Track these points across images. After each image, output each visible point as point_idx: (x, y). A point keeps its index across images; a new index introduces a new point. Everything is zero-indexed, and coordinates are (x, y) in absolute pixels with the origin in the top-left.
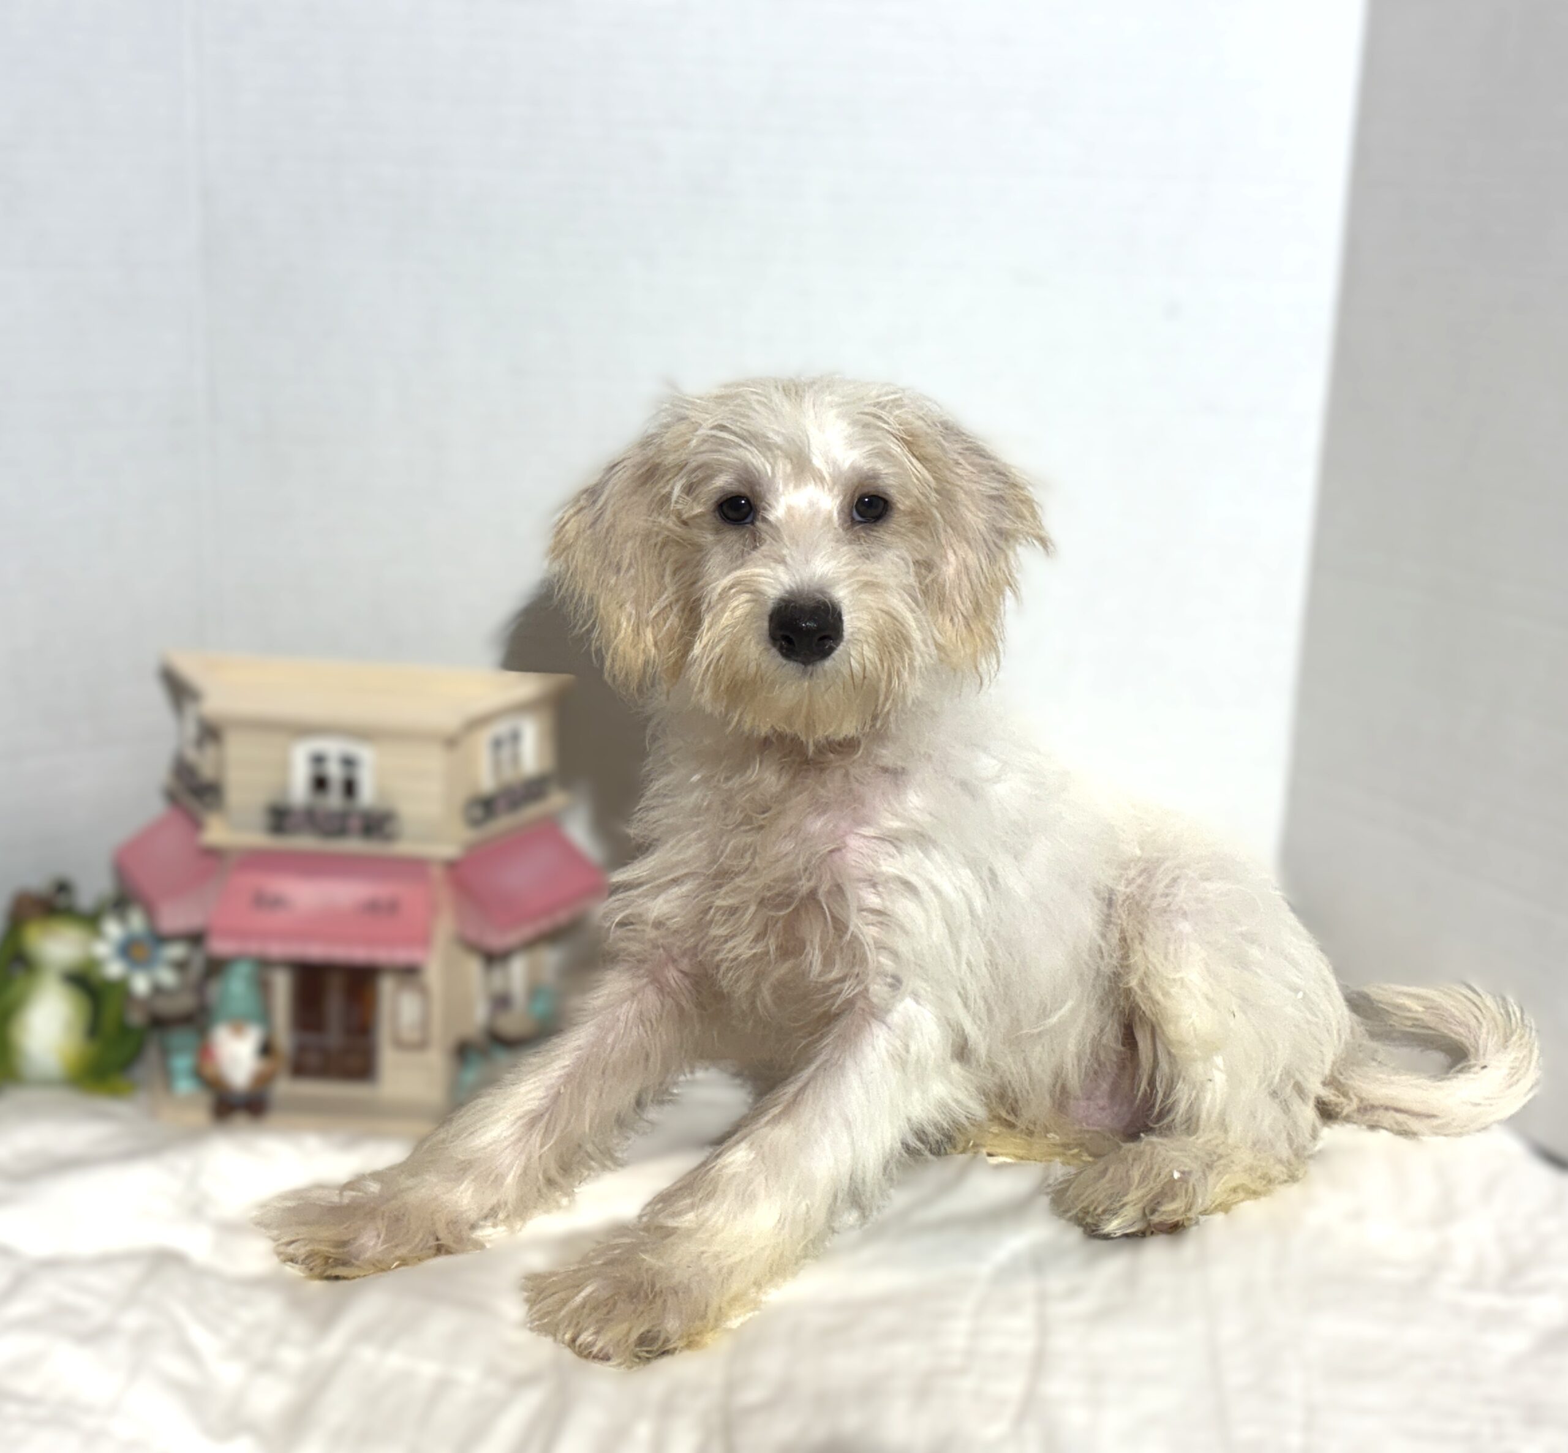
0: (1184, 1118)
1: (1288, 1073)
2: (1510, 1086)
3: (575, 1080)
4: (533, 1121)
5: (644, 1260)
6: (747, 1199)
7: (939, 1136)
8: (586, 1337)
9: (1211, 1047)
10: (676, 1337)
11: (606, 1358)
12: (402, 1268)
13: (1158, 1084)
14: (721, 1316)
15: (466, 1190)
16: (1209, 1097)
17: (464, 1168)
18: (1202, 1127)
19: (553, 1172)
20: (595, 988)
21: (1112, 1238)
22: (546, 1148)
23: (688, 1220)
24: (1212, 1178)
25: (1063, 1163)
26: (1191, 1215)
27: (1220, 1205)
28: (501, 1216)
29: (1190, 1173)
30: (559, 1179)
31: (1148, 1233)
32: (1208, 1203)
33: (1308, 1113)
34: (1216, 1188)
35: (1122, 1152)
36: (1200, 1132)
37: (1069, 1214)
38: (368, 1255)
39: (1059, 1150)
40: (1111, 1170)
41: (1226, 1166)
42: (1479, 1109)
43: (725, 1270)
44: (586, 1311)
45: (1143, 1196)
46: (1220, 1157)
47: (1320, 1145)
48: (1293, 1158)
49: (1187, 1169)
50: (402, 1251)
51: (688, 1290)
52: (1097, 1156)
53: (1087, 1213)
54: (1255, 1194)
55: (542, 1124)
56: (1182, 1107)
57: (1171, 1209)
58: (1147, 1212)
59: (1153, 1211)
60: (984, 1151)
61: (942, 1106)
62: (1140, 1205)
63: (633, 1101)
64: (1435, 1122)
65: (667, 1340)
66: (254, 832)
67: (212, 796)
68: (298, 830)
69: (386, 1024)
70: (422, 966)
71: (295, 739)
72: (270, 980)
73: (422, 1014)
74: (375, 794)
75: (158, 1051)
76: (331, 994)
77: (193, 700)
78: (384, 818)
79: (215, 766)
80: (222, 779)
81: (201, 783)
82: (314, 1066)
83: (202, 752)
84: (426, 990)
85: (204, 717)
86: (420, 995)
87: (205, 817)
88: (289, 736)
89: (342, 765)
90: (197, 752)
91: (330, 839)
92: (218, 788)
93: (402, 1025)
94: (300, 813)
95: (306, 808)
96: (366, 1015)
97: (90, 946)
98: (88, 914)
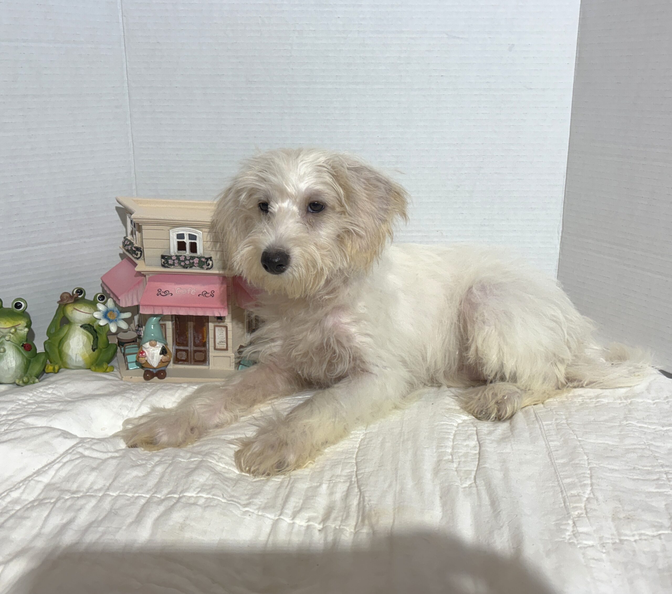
65: (288, 465)
66: (156, 266)
67: (139, 253)
68: (173, 265)
69: (211, 341)
70: (224, 317)
71: (171, 229)
72: (165, 325)
73: (225, 337)
74: (204, 250)
75: (122, 354)
76: (189, 330)
77: (130, 215)
78: (207, 259)
79: (140, 241)
80: (143, 246)
81: (135, 247)
82: (184, 358)
83: (134, 236)
84: (226, 327)
85: (134, 220)
86: (224, 329)
87: (137, 261)
88: (169, 228)
89: (190, 239)
90: (133, 236)
91: (187, 268)
92: (142, 249)
93: (217, 341)
94: (174, 258)
95: (176, 256)
96: (203, 338)
97: (93, 314)
98: (91, 301)
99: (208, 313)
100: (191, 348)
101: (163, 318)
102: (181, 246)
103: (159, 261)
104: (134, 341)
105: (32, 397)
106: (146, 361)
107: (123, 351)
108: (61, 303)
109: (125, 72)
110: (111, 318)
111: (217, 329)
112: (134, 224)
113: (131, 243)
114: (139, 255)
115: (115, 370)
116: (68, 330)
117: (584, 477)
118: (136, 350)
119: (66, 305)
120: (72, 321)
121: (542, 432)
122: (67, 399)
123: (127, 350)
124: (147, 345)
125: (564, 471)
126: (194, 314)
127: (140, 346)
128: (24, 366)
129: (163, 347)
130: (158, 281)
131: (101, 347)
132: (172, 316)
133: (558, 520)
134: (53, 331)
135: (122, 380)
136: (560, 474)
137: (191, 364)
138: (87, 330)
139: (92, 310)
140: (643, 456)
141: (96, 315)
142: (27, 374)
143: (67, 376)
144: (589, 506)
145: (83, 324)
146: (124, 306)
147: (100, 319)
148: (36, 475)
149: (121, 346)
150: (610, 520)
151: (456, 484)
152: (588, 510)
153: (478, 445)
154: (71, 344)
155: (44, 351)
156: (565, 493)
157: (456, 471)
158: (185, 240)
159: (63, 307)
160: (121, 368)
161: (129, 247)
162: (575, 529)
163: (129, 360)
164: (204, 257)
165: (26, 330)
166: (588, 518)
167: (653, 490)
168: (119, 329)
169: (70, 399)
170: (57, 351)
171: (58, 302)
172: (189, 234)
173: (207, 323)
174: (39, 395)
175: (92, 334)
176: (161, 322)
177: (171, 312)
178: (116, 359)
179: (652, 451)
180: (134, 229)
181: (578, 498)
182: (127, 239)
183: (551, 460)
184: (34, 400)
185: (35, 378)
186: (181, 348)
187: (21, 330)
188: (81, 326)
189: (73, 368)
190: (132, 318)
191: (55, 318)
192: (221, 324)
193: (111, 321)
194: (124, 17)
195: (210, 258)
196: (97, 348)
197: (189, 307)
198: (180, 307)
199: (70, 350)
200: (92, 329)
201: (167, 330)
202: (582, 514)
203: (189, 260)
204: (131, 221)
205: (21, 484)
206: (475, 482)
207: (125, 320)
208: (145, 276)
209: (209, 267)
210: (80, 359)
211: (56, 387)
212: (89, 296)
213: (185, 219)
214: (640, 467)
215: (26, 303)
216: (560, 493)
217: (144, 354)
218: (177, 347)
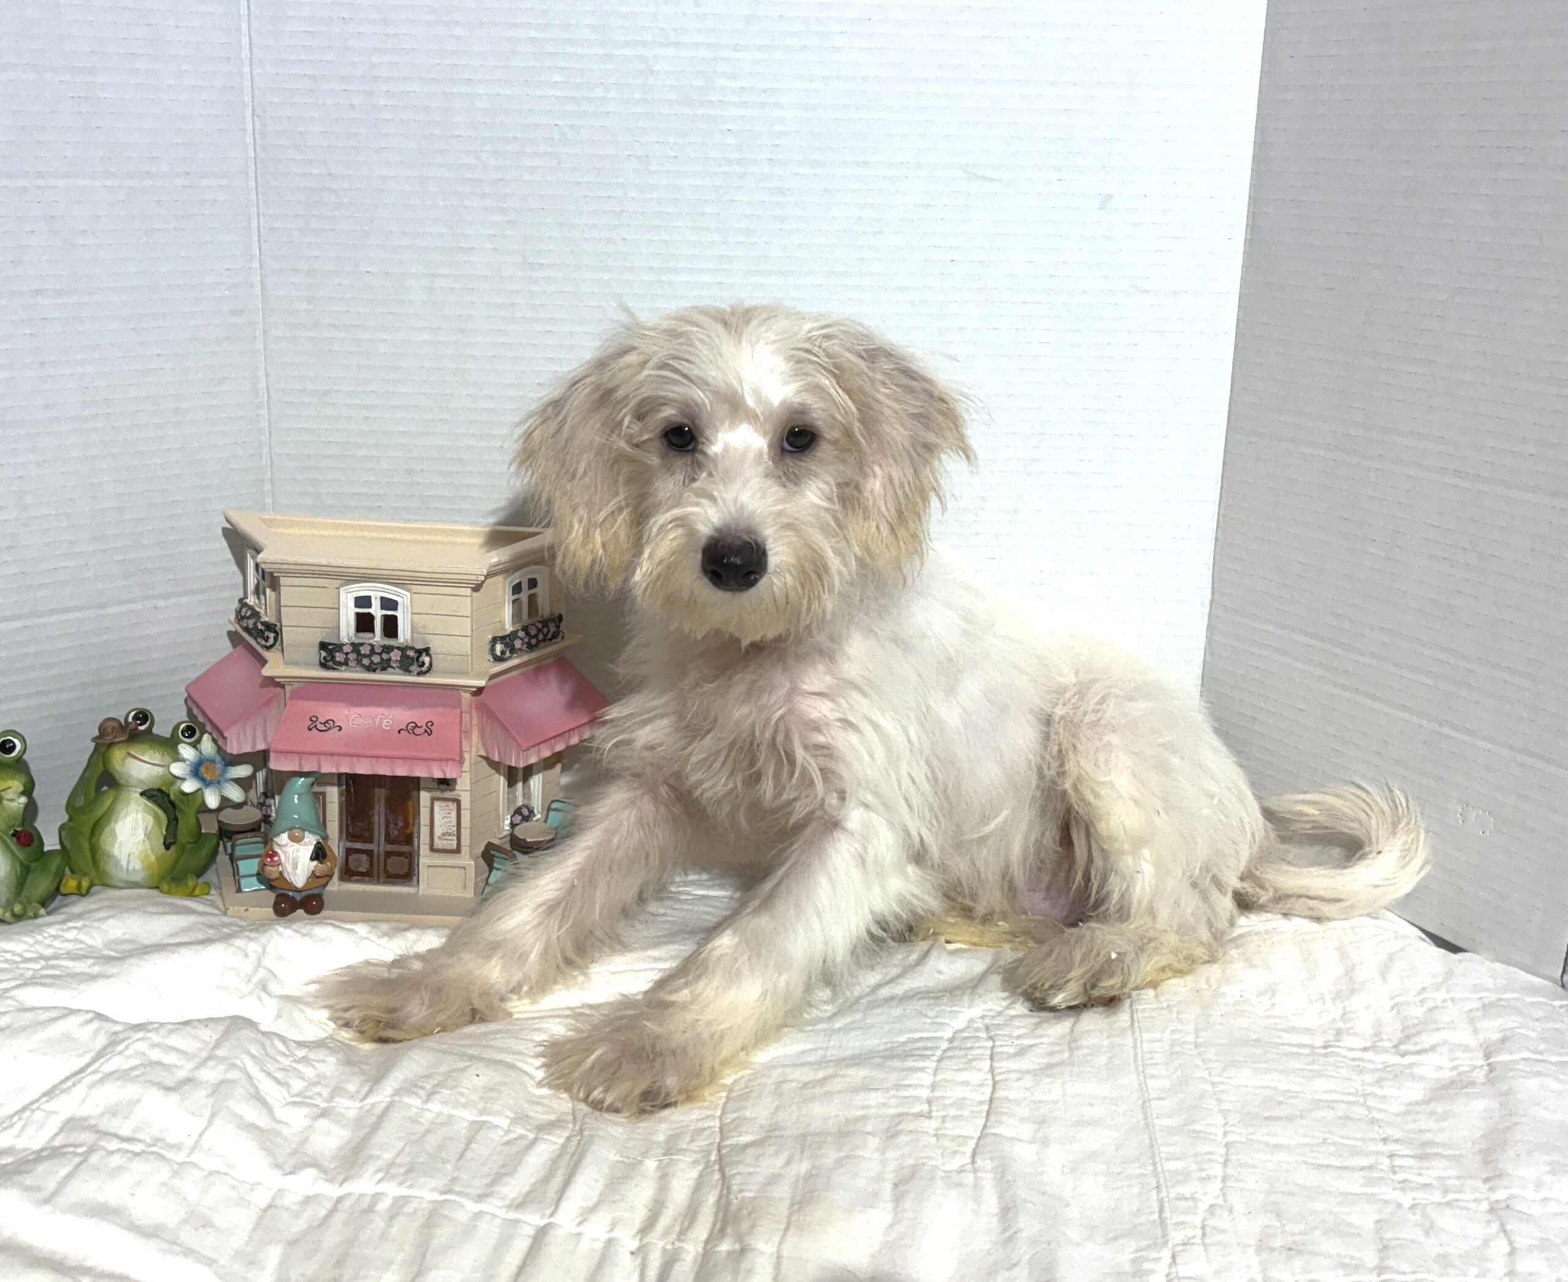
0: (1117, 907)
1: (1206, 869)
2: (1404, 867)
3: (588, 875)
4: (551, 908)
5: (646, 1026)
6: (734, 977)
7: (900, 927)
8: (597, 1094)
9: (1139, 843)
10: (676, 1091)
11: (617, 1111)
12: (442, 1034)
13: (1093, 876)
14: (714, 1076)
15: (495, 966)
16: (1138, 888)
17: (493, 948)
18: (1132, 916)
19: (570, 952)
20: (599, 800)
21: (1058, 1010)
22: (563, 930)
23: (684, 995)
24: (1144, 958)
25: (1012, 949)
26: (1126, 990)
27: (1151, 982)
28: (525, 988)
29: (1125, 954)
30: (575, 958)
31: (1089, 1005)
32: (1139, 981)
33: (1227, 904)
34: (1147, 967)
35: (1065, 935)
36: (1132, 919)
37: (1020, 990)
38: (414, 1020)
39: (1009, 937)
40: (1057, 951)
41: (1156, 948)
42: (1380, 889)
43: (717, 1036)
44: (595, 1071)
45: (1086, 973)
46: (1150, 940)
47: (1237, 932)
48: (1212, 940)
49: (1122, 951)
50: (441, 1018)
51: (685, 1050)
52: (1041, 942)
53: (1036, 988)
54: (1180, 973)
55: (559, 911)
56: (1115, 897)
57: (1109, 985)
58: (1088, 987)
59: (1094, 986)
60: (942, 939)
61: (902, 901)
62: (1082, 981)
63: (636, 896)
64: (1342, 905)
65: (668, 1094)
66: (308, 665)
67: (272, 635)
68: (346, 663)
69: (424, 832)
70: (454, 781)
71: (342, 585)
72: (324, 794)
73: (454, 822)
74: (412, 632)
75: (228, 857)
76: (377, 807)
77: (254, 553)
78: (420, 652)
79: (274, 610)
80: (280, 620)
81: (263, 623)
82: (362, 869)
83: (262, 597)
84: (458, 802)
85: (263, 566)
86: (453, 806)
87: (266, 654)
88: (337, 583)
89: (383, 608)
90: (259, 598)
91: (374, 671)
92: (277, 629)
93: (438, 832)
94: (347, 649)
95: (352, 644)
96: (406, 824)
97: (168, 767)
98: (166, 739)
99: (419, 772)
100: (379, 845)
101: (320, 779)
102: (364, 623)
103: (315, 654)
104: (254, 829)
105: (32, 946)
106: (281, 873)
107: (229, 850)
108: (101, 741)
109: (255, 238)
110: (208, 778)
111: (437, 805)
112: (263, 571)
113: (255, 614)
114: (271, 641)
115: (213, 891)
116: (113, 802)
117: (1211, 1160)
118: (259, 850)
119: (111, 745)
120: (122, 782)
121: (1135, 1056)
122: (106, 952)
123: (238, 848)
124: (284, 838)
125: (1170, 1145)
126: (388, 773)
127: (267, 841)
128: (14, 878)
129: (319, 843)
130: (310, 699)
131: (184, 841)
132: (340, 775)
133: (1142, 1250)
134: (80, 802)
135: (225, 913)
136: (1162, 1149)
137: (378, 883)
138: (155, 802)
139: (168, 759)
140: (1347, 1118)
141: (177, 769)
142: (22, 898)
143: (106, 903)
144: (1211, 1222)
145: (146, 788)
146: (235, 752)
147: (184, 779)
148: (45, 1099)
149: (225, 840)
150: (1251, 1251)
151: (932, 1163)
152: (1208, 1230)
153: (991, 1083)
154: (117, 831)
155: (58, 847)
156: (1164, 1190)
157: (936, 1135)
158: (371, 611)
159: (103, 749)
160: (224, 889)
161: (251, 623)
162: (1173, 1270)
163: (242, 872)
164: (412, 648)
165: (23, 800)
166: (1204, 1245)
167: (1356, 1188)
168: (225, 802)
169: (113, 954)
170: (86, 846)
171: (94, 740)
172: (382, 598)
173: (415, 793)
174: (47, 942)
175: (165, 811)
176: (317, 789)
177: (337, 768)
178: (214, 867)
179: (1369, 1108)
180: (262, 582)
181: (1191, 1203)
182: (246, 604)
183: (1146, 1118)
184: (37, 952)
185: (39, 906)
186: (358, 846)
187: (12, 800)
188: (142, 794)
189: (121, 885)
190: (253, 777)
191: (87, 774)
192: (447, 794)
193: (207, 783)
194: (256, 119)
195: (427, 651)
196: (174, 843)
197: (377, 757)
198: (358, 756)
199: (117, 845)
200: (166, 800)
201: (329, 806)
202: (1193, 1237)
203: (380, 654)
204: (257, 565)
205: (15, 1119)
206: (973, 1162)
207: (238, 781)
208: (283, 686)
209: (424, 669)
210: (136, 865)
211: (84, 926)
212: (162, 729)
213: (374, 564)
214: (1336, 1139)
215: (23, 740)
216: (1155, 1191)
217: (276, 859)
218: (349, 845)
